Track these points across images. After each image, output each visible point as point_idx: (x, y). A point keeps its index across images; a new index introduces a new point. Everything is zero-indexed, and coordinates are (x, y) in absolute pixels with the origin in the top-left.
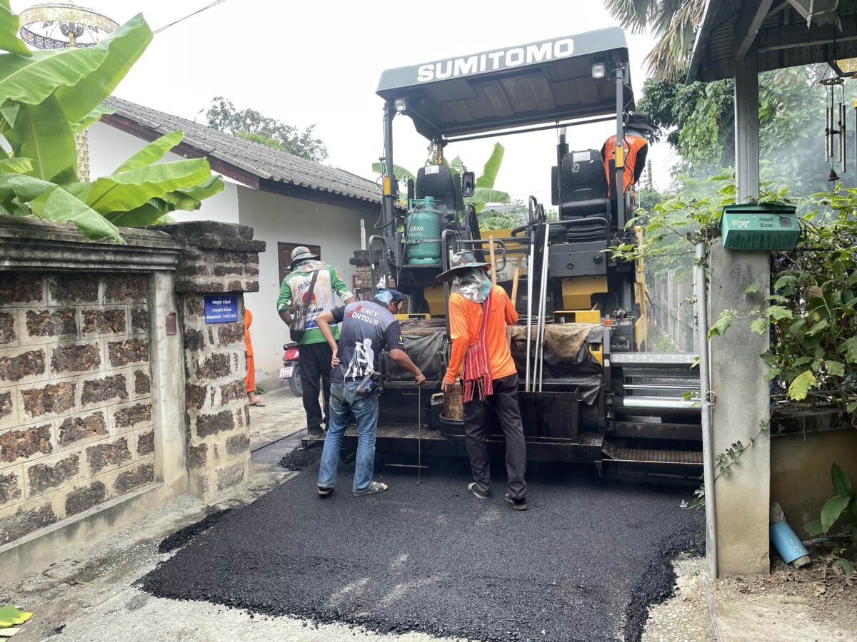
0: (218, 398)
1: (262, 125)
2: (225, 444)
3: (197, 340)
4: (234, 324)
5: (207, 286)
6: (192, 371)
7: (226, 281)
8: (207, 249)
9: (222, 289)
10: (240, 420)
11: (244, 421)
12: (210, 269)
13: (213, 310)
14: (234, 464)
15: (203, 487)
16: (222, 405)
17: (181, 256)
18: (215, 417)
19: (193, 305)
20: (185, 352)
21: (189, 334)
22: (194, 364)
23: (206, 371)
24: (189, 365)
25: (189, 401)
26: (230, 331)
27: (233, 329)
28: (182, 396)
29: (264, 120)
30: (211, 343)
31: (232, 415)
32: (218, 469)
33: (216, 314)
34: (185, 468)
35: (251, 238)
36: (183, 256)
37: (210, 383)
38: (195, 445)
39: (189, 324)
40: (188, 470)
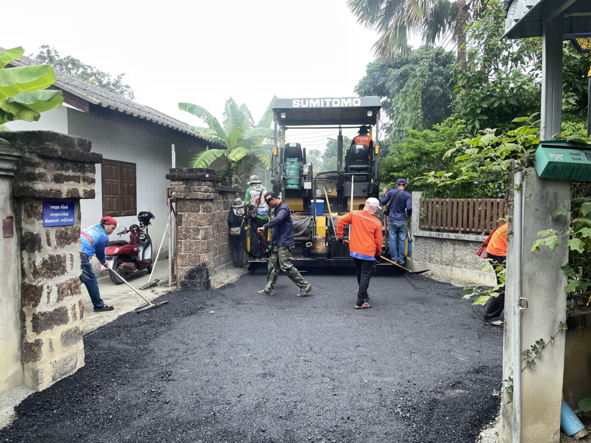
0: (54, 295)
1: (81, 70)
2: (60, 338)
3: (35, 242)
4: (71, 227)
5: (46, 192)
6: (29, 272)
7: (65, 188)
8: (47, 157)
9: (61, 195)
10: (75, 315)
11: (78, 315)
12: (49, 176)
13: (51, 215)
14: (69, 355)
15: (37, 380)
16: (58, 301)
17: (20, 163)
18: (51, 313)
19: (32, 210)
20: (21, 254)
21: (26, 236)
22: (30, 265)
23: (43, 272)
24: (26, 266)
25: (25, 300)
26: (67, 233)
27: (69, 232)
28: (17, 295)
29: (83, 67)
30: (49, 245)
31: (67, 310)
32: (53, 360)
33: (54, 218)
34: (19, 363)
35: (89, 150)
36: (21, 162)
37: (46, 282)
38: (30, 341)
39: (26, 227)
40: (23, 364)
